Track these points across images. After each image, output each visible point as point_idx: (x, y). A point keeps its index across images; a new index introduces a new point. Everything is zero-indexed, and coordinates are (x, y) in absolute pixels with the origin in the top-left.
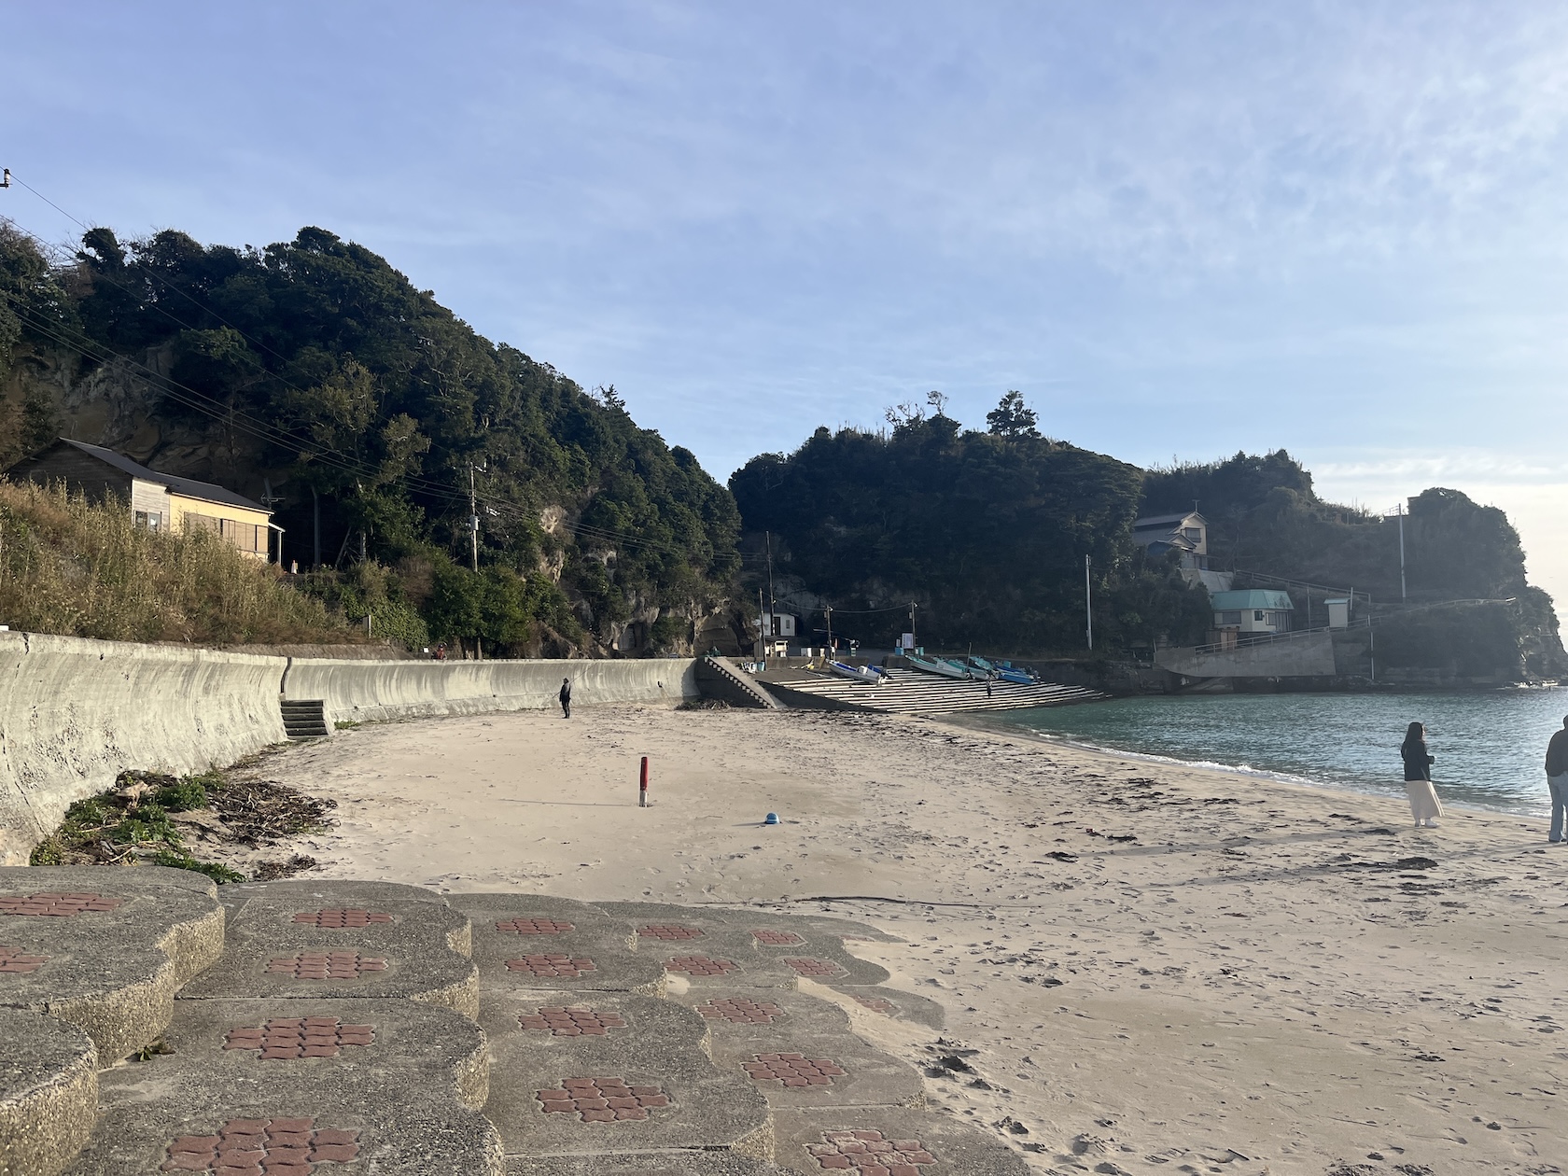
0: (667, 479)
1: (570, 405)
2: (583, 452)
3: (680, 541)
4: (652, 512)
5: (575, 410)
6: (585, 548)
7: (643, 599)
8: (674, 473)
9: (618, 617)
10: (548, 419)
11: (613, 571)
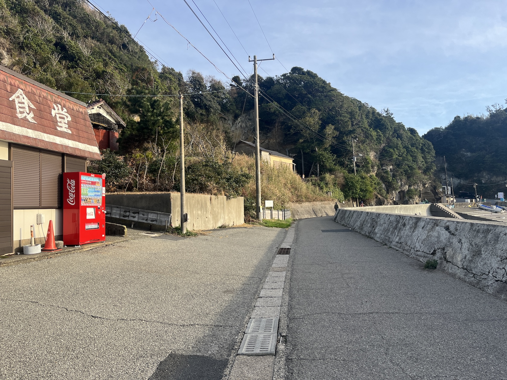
0: (408, 139)
1: (375, 116)
2: (381, 132)
3: (414, 161)
4: (404, 151)
5: (376, 118)
6: (382, 165)
7: (403, 183)
8: (410, 137)
9: (395, 189)
10: (368, 122)
11: (392, 173)
